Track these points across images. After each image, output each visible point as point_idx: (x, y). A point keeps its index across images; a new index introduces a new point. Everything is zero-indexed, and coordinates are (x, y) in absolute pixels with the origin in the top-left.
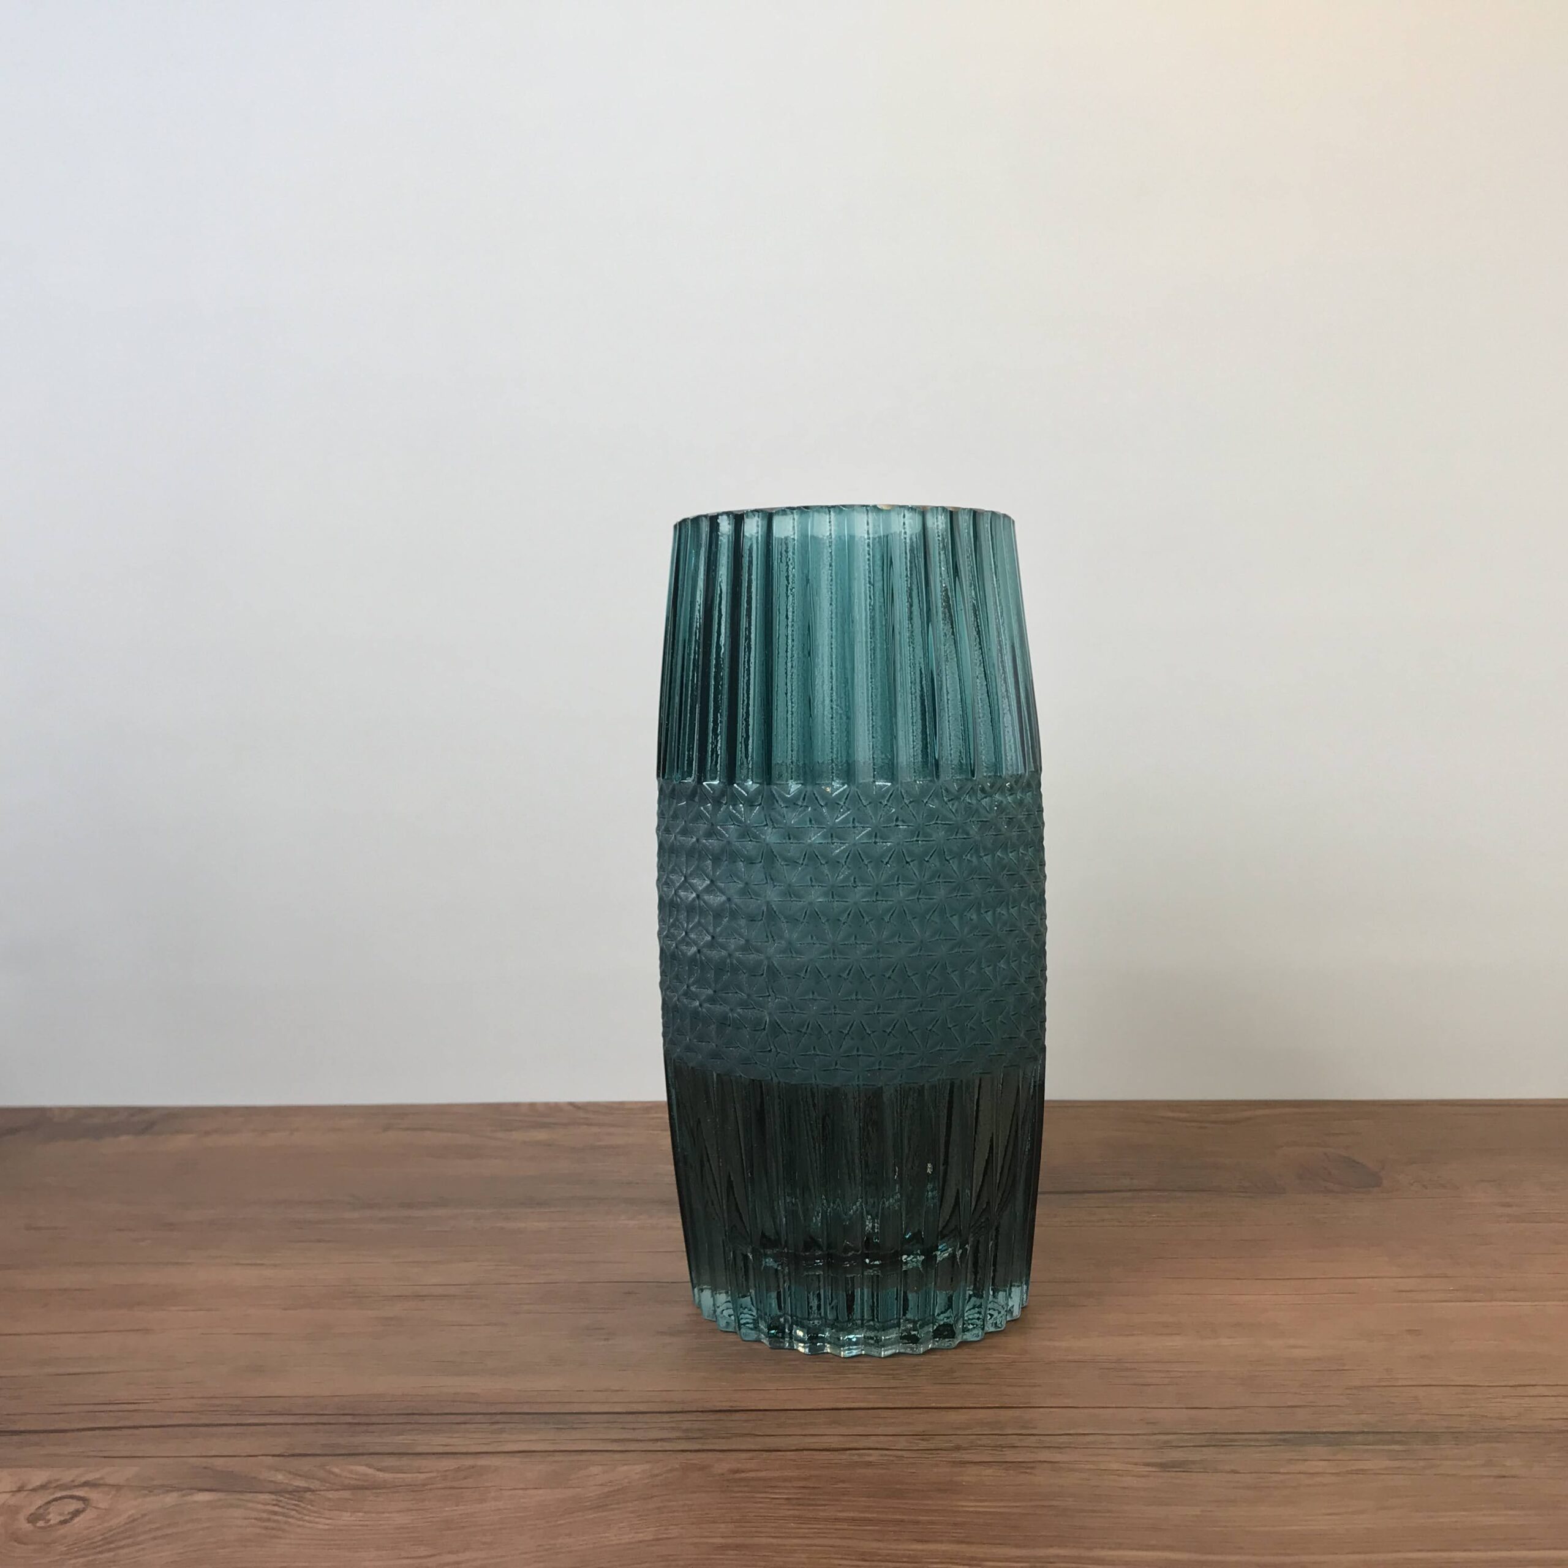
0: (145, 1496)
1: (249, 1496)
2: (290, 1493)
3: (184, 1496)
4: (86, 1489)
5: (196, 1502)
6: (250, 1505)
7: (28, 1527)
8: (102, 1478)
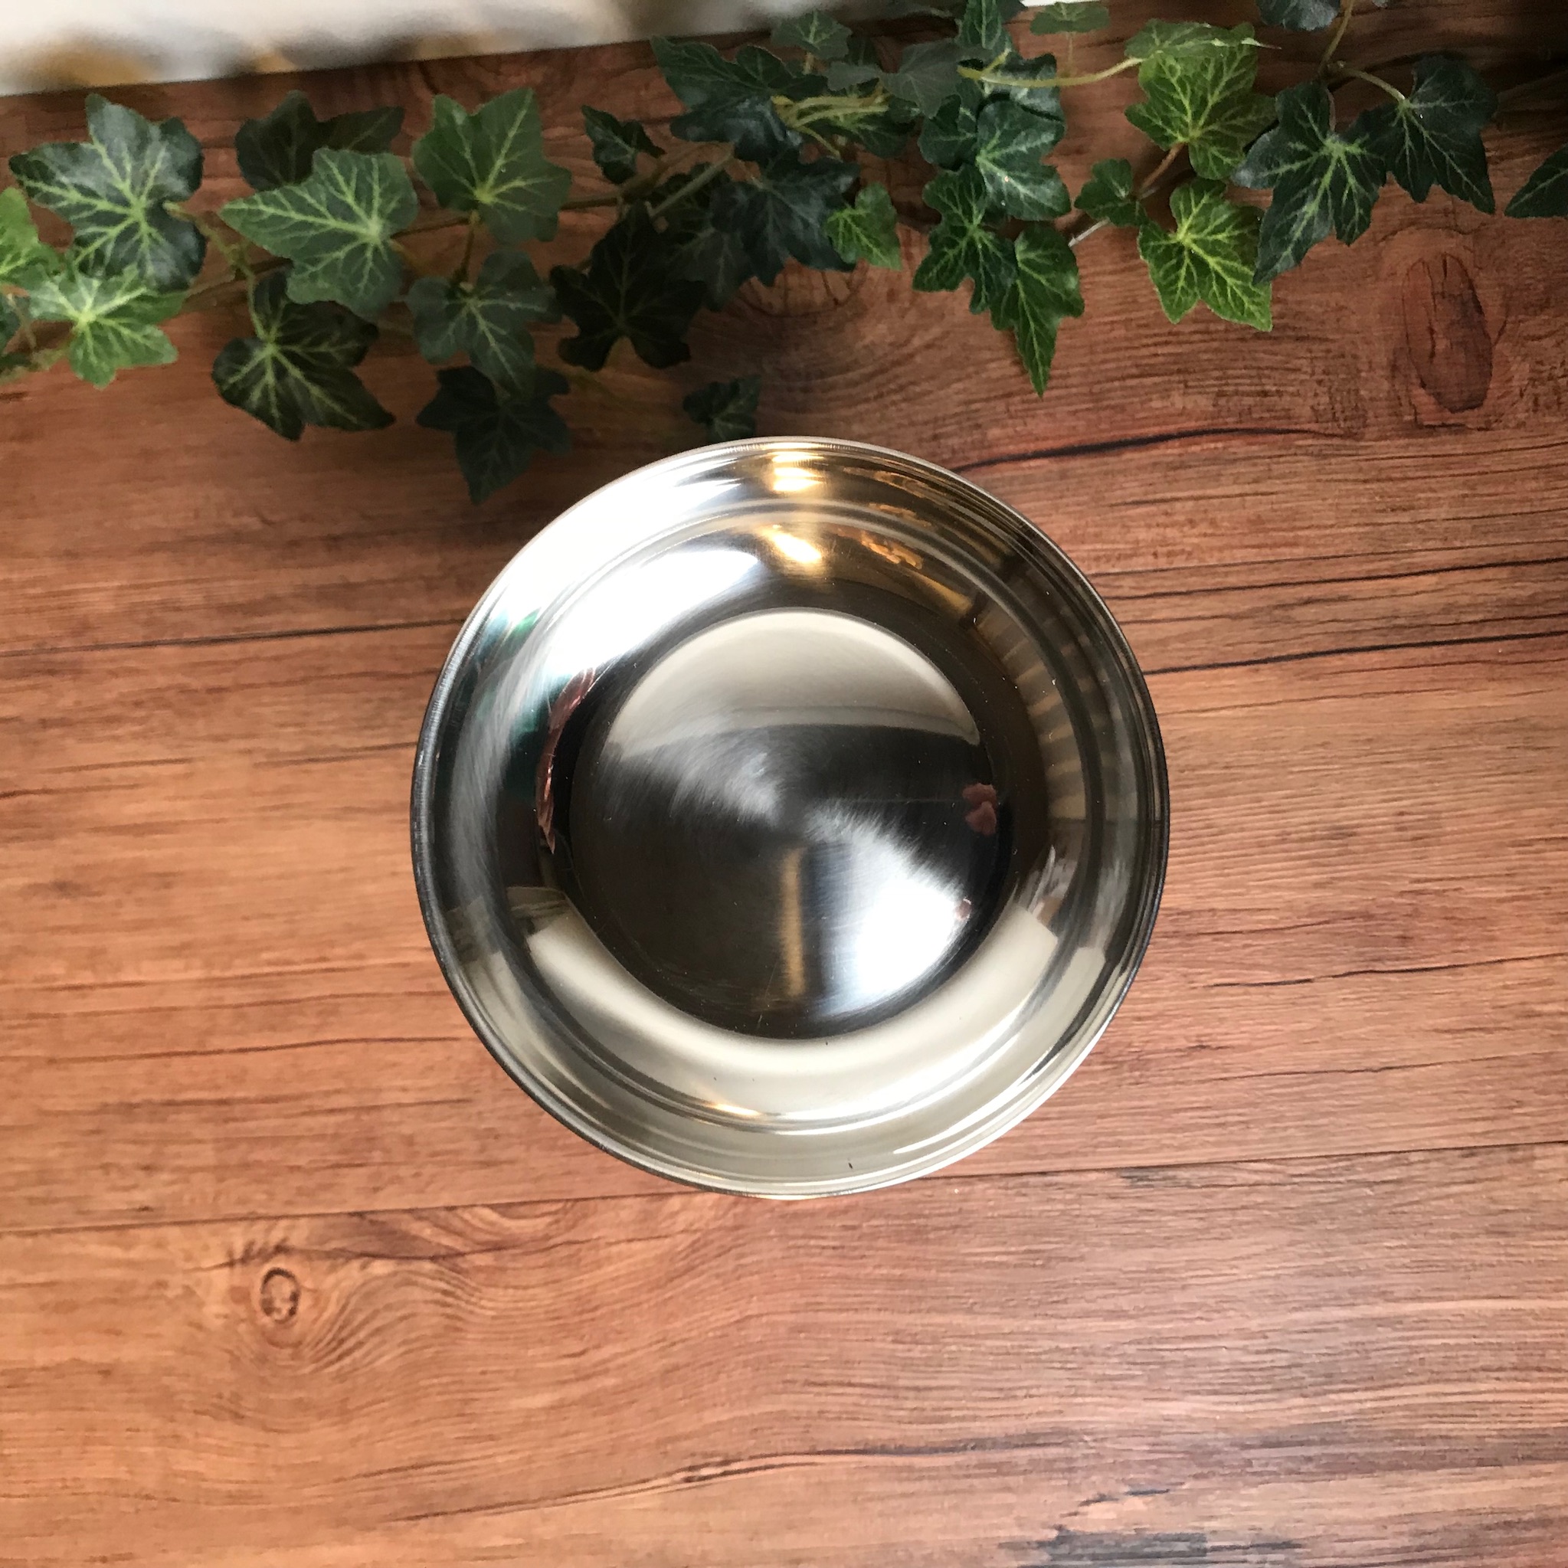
0: (333, 1269)
1: (415, 1266)
2: (444, 1257)
3: (364, 1267)
4: (281, 1257)
5: (377, 1278)
6: (421, 1280)
7: (266, 1320)
8: (284, 1240)
